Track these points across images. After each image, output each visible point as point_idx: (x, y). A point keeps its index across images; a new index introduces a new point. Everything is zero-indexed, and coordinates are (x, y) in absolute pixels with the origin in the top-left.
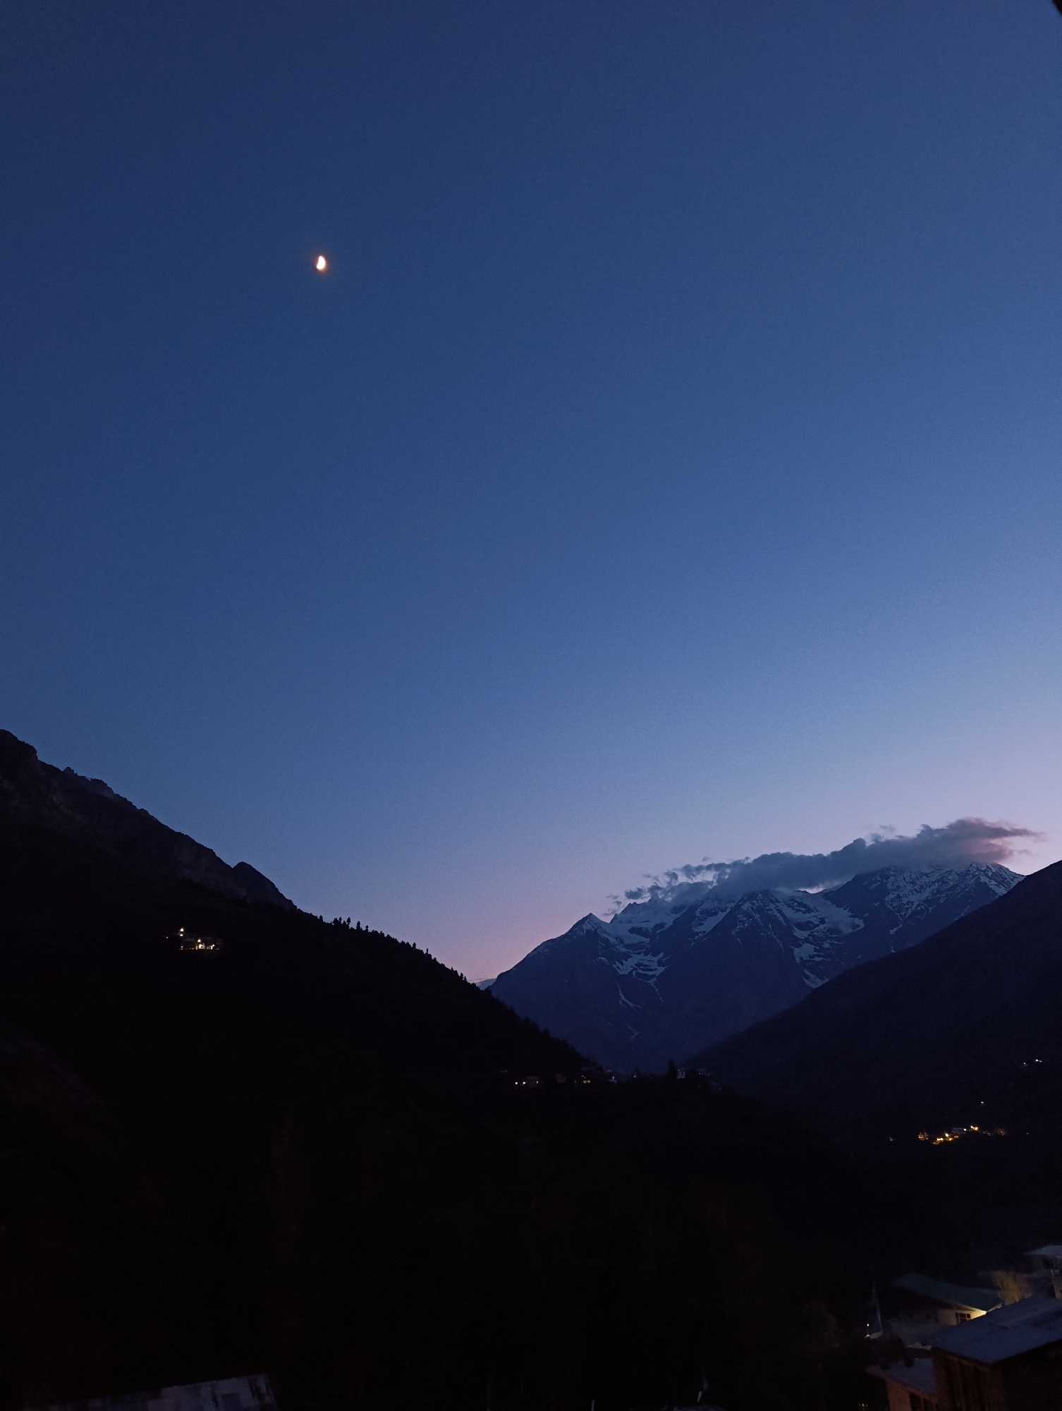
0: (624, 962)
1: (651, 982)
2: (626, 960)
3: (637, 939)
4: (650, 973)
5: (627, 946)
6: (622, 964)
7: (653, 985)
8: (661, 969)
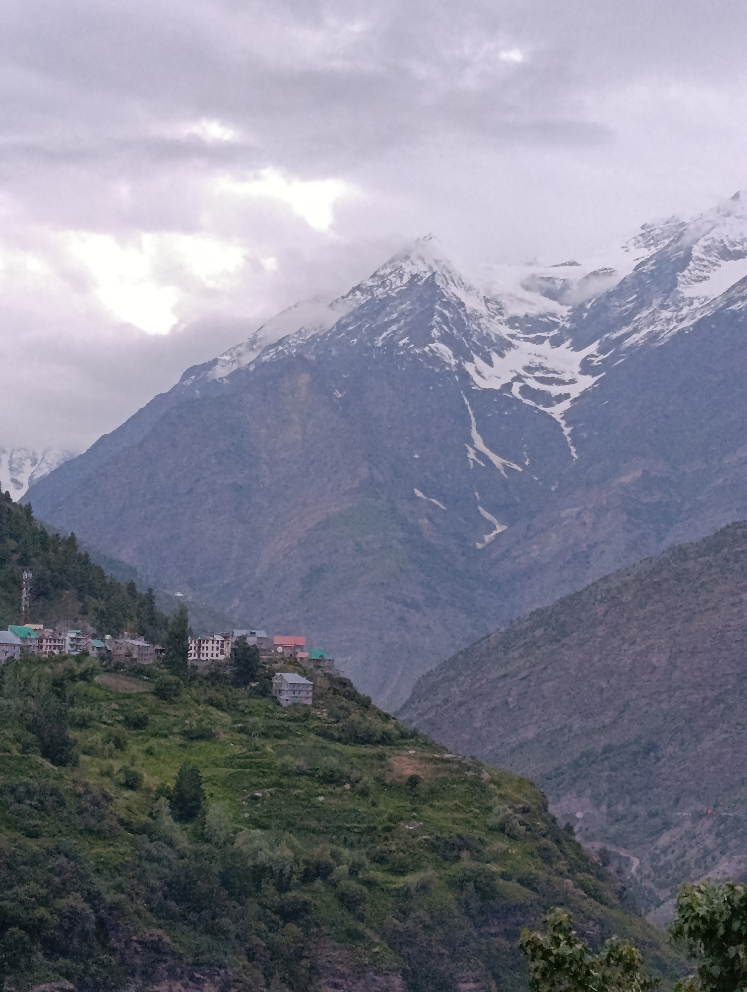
0: (495, 357)
1: (557, 411)
2: (502, 355)
3: (541, 305)
4: (555, 390)
5: (512, 321)
6: (490, 363)
7: (558, 417)
8: (587, 382)
